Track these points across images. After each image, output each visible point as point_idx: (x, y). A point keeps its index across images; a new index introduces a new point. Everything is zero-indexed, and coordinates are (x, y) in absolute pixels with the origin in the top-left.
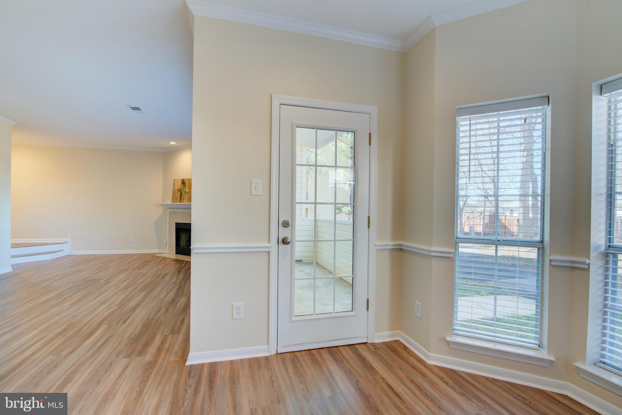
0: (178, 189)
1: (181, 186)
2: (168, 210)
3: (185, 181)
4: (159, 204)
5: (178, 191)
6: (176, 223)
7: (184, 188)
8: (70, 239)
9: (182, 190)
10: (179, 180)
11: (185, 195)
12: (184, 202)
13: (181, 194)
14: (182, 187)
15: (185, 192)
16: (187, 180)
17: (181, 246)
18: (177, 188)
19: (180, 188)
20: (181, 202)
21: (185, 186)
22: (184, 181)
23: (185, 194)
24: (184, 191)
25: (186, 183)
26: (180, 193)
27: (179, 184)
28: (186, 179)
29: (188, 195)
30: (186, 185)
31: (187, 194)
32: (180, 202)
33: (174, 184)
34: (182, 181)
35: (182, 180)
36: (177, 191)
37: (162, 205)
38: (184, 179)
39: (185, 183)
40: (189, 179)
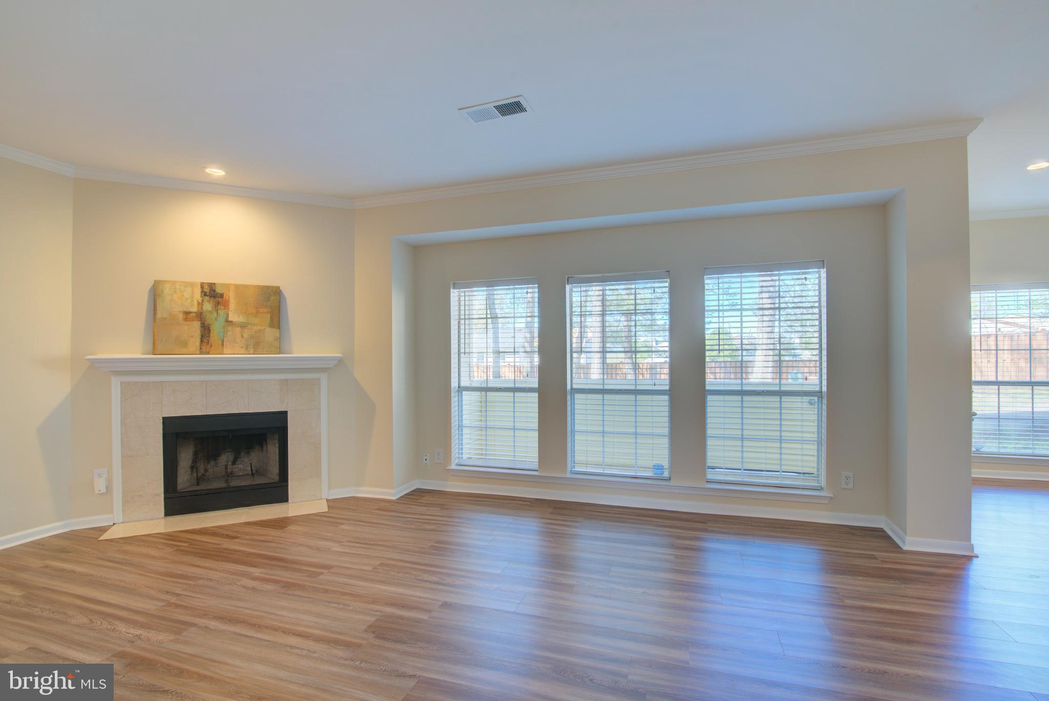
0: (187, 313)
1: (200, 304)
2: (117, 379)
3: (219, 290)
5: (186, 319)
6: (165, 418)
7: (221, 312)
9: (210, 318)
11: (224, 332)
12: (225, 351)
13: (206, 331)
14: (208, 306)
15: (227, 321)
16: (232, 288)
17: (179, 487)
18: (179, 309)
19: (194, 309)
20: (208, 353)
21: (226, 305)
22: (213, 290)
23: (230, 328)
24: (222, 319)
26: (197, 325)
27: (187, 296)
28: (228, 286)
29: (241, 332)
30: (228, 301)
31: (238, 329)
32: (201, 353)
33: (156, 295)
34: (207, 289)
35: (206, 286)
36: (180, 315)
37: (99, 362)
38: (212, 286)
39: (222, 296)
40: (245, 286)
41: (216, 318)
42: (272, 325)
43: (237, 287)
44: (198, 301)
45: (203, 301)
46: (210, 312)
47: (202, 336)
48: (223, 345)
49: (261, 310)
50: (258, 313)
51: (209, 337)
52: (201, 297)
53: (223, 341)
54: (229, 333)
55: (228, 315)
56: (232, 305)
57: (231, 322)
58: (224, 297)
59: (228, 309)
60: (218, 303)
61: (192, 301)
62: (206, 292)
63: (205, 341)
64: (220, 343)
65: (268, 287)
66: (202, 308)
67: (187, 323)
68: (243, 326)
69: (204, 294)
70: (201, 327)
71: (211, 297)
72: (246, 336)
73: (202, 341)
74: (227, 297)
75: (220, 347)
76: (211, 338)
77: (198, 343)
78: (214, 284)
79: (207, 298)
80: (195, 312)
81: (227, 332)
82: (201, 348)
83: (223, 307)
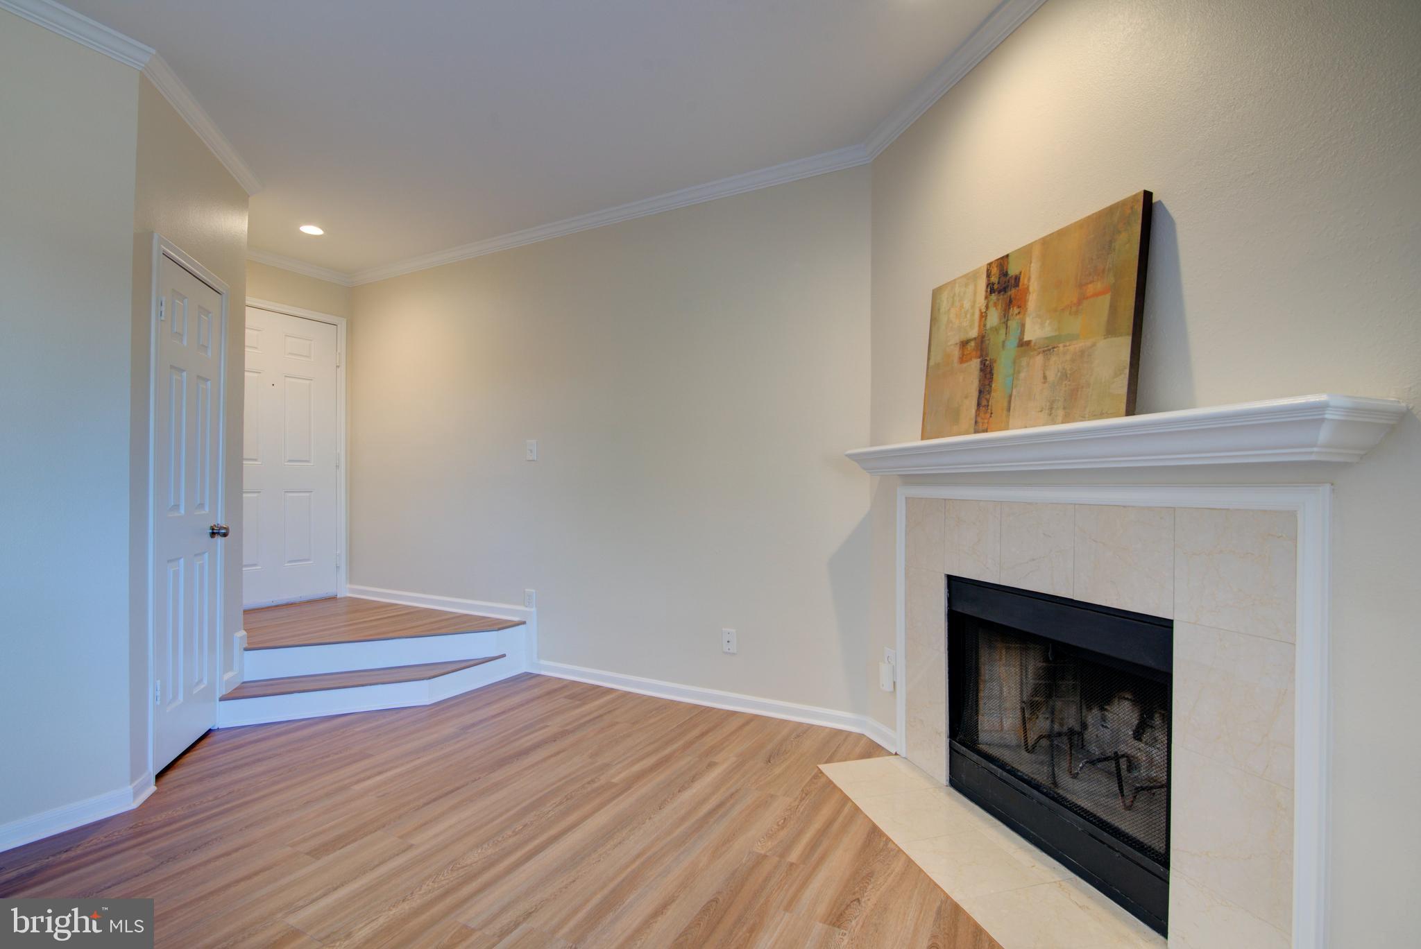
0: (964, 344)
1: (983, 316)
2: (903, 492)
3: (1013, 270)
4: (850, 456)
5: (962, 359)
6: (951, 580)
7: (1013, 324)
8: (534, 609)
9: (995, 340)
10: (971, 277)
11: (1016, 374)
12: (1011, 421)
13: (987, 372)
14: (994, 318)
15: (1023, 344)
16: (1036, 252)
17: (983, 737)
18: (955, 339)
19: (974, 333)
20: (986, 431)
21: (1022, 306)
22: (1004, 274)
23: (1024, 361)
24: (1012, 343)
25: (1023, 281)
26: (975, 364)
27: (967, 305)
28: (1026, 251)
29: (1045, 368)
30: (1027, 290)
31: (1039, 359)
32: (976, 432)
33: (934, 320)
34: (994, 279)
35: (995, 271)
36: (956, 353)
37: (864, 460)
38: (1003, 261)
39: (1017, 279)
40: (1061, 234)
41: (1004, 342)
42: (1111, 331)
43: (1045, 242)
44: (980, 310)
45: (987, 307)
46: (996, 330)
47: (980, 392)
48: (1009, 409)
49: (1091, 289)
50: (1082, 299)
51: (989, 392)
52: (986, 298)
53: (1010, 396)
54: (1022, 375)
55: (1023, 326)
56: (1033, 301)
57: (1028, 343)
58: (1021, 284)
59: (1025, 314)
60: (1010, 303)
61: (973, 314)
62: (993, 284)
63: (984, 403)
64: (1005, 404)
65: (1111, 210)
66: (985, 325)
67: (965, 365)
68: (1048, 348)
69: (991, 289)
70: (981, 370)
71: (999, 292)
72: (1051, 376)
73: (979, 405)
74: (1026, 282)
75: (1005, 412)
76: (993, 394)
77: (973, 411)
78: (1007, 256)
79: (994, 297)
80: (975, 339)
81: (1019, 372)
82: (976, 422)
83: (1016, 310)
